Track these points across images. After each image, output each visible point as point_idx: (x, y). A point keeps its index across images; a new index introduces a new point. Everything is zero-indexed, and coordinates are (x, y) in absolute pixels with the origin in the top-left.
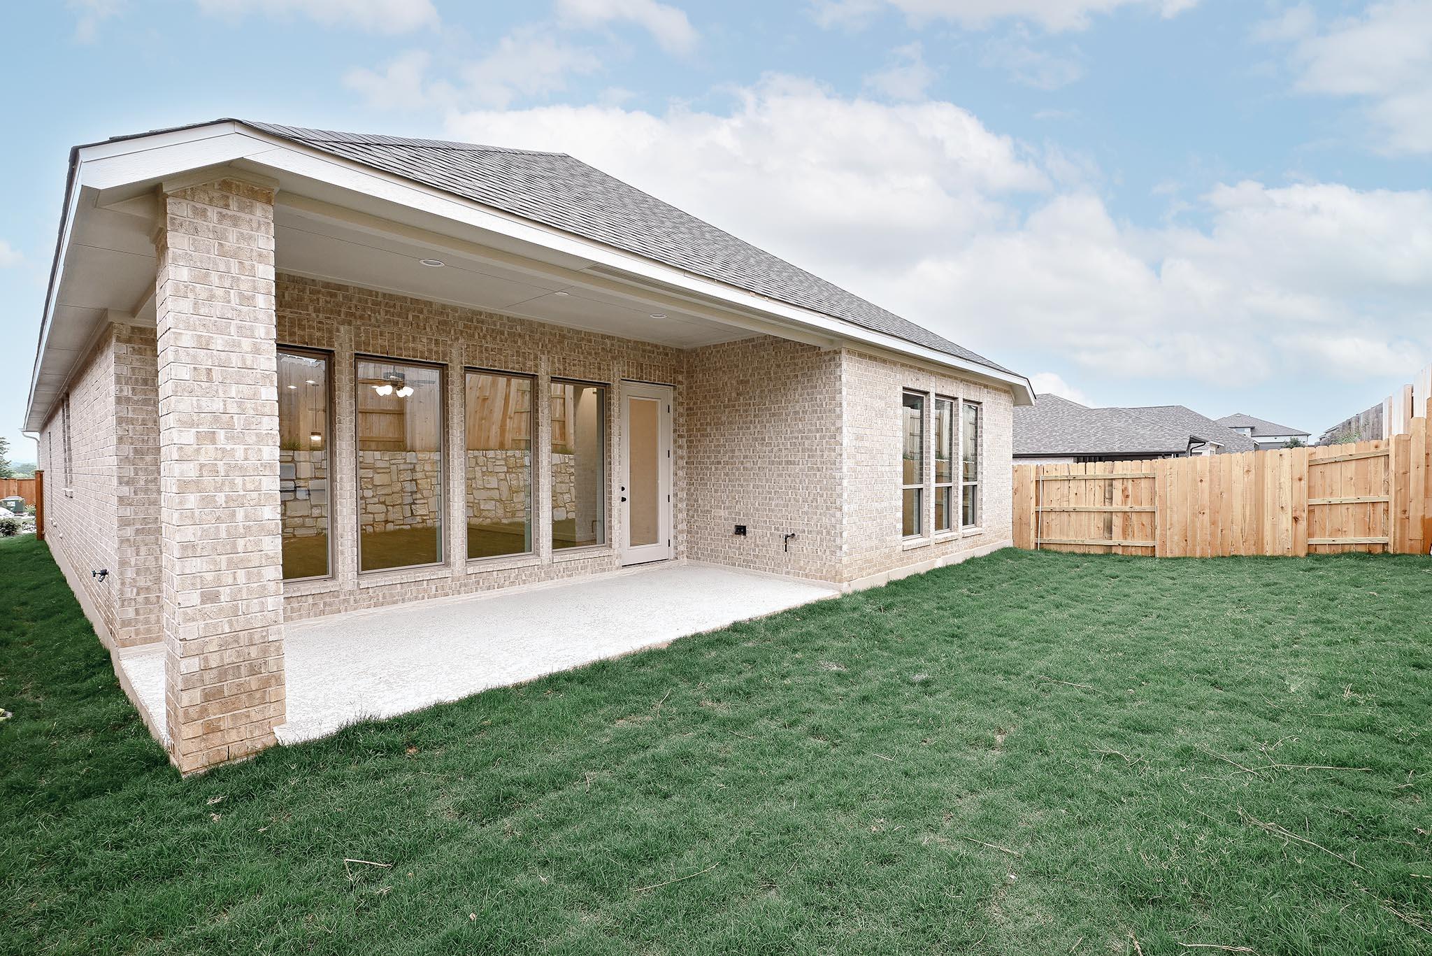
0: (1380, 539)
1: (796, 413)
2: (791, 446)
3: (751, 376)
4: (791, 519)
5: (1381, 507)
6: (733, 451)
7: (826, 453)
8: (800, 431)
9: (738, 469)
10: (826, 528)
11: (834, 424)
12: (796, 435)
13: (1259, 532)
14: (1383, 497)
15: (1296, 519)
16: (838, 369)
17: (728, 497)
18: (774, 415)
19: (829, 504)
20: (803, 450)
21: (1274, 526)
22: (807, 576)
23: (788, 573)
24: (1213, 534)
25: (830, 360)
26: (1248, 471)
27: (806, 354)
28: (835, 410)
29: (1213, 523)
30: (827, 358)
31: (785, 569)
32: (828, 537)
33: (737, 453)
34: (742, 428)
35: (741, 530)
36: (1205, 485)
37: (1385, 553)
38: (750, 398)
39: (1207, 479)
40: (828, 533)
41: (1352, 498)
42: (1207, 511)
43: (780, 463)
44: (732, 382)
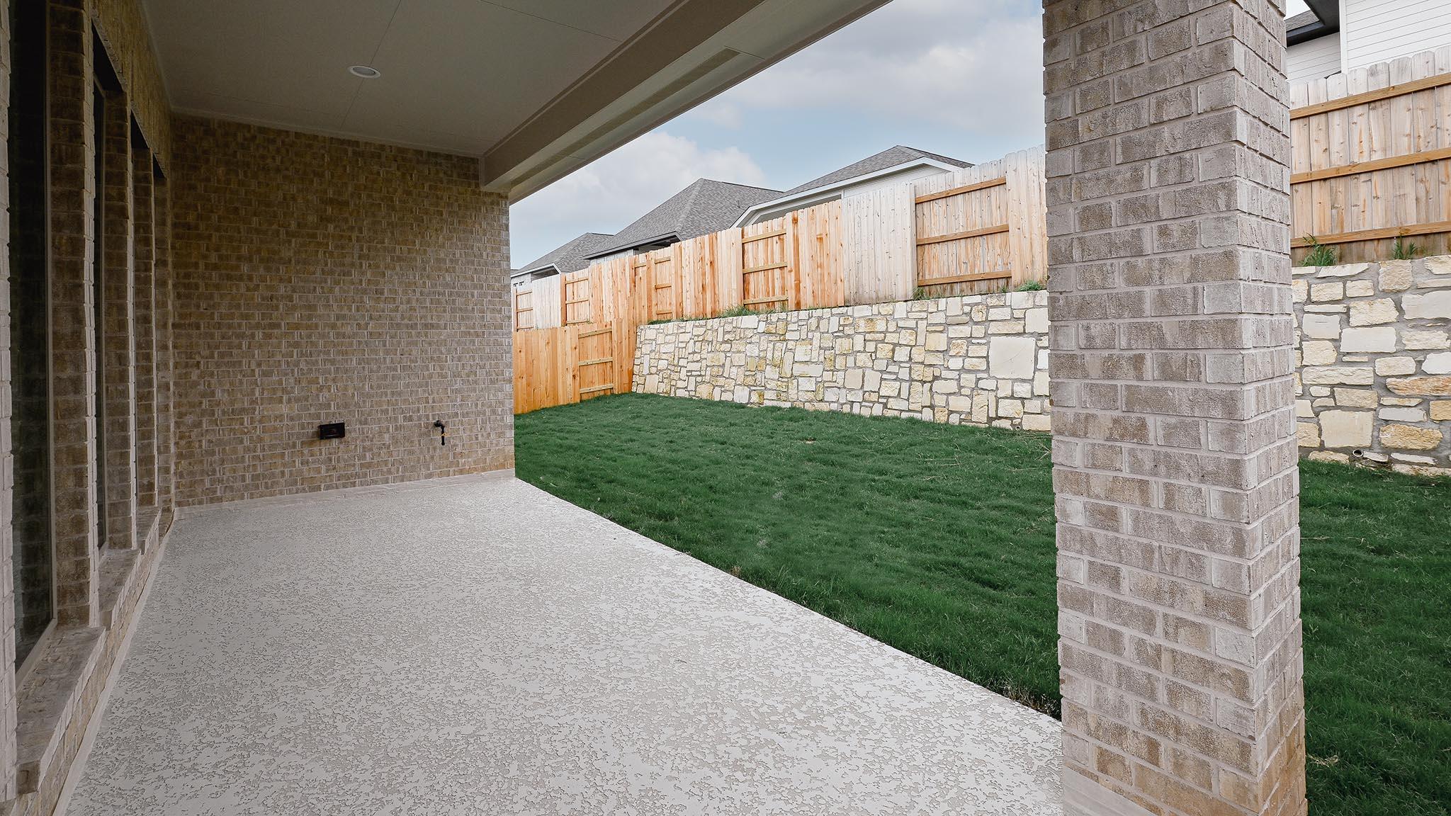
0: (609, 385)
1: (438, 260)
2: (432, 303)
3: (352, 195)
4: (434, 402)
5: (609, 365)
6: (312, 307)
7: (488, 315)
8: (447, 285)
9: (323, 336)
10: (490, 406)
11: (498, 281)
12: (440, 289)
13: (555, 388)
14: (610, 359)
15: (574, 376)
16: (504, 217)
17: (298, 381)
18: (399, 259)
19: (494, 376)
20: (453, 310)
21: (564, 383)
22: (461, 472)
23: (430, 476)
24: (529, 395)
25: (492, 203)
26: (548, 343)
27: (454, 188)
28: (500, 264)
29: (528, 385)
30: (488, 200)
31: (424, 472)
32: (493, 417)
33: (320, 311)
34: (332, 272)
35: (333, 431)
36: (523, 354)
37: (612, 394)
38: (352, 228)
39: (523, 350)
40: (494, 412)
41: (596, 360)
42: (525, 376)
43: (413, 326)
44: (309, 197)
